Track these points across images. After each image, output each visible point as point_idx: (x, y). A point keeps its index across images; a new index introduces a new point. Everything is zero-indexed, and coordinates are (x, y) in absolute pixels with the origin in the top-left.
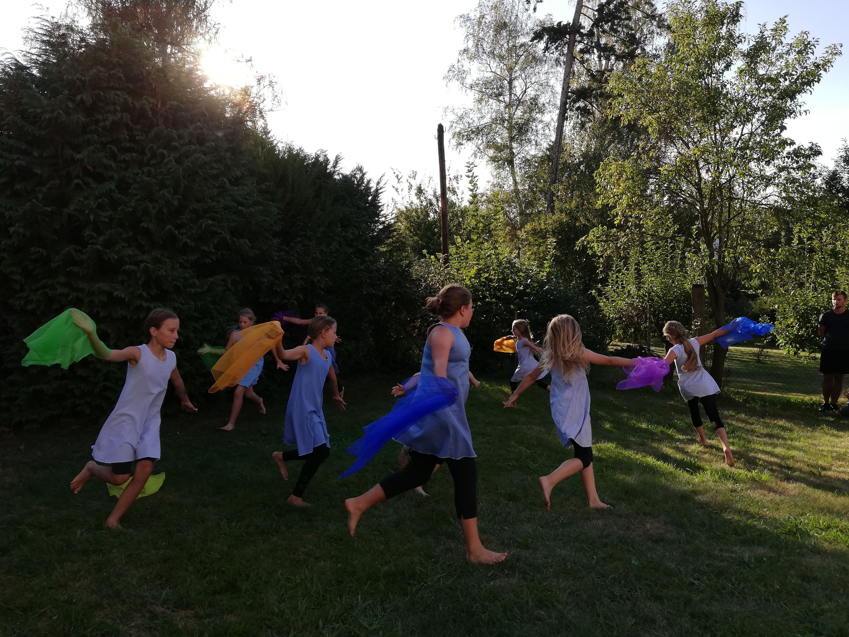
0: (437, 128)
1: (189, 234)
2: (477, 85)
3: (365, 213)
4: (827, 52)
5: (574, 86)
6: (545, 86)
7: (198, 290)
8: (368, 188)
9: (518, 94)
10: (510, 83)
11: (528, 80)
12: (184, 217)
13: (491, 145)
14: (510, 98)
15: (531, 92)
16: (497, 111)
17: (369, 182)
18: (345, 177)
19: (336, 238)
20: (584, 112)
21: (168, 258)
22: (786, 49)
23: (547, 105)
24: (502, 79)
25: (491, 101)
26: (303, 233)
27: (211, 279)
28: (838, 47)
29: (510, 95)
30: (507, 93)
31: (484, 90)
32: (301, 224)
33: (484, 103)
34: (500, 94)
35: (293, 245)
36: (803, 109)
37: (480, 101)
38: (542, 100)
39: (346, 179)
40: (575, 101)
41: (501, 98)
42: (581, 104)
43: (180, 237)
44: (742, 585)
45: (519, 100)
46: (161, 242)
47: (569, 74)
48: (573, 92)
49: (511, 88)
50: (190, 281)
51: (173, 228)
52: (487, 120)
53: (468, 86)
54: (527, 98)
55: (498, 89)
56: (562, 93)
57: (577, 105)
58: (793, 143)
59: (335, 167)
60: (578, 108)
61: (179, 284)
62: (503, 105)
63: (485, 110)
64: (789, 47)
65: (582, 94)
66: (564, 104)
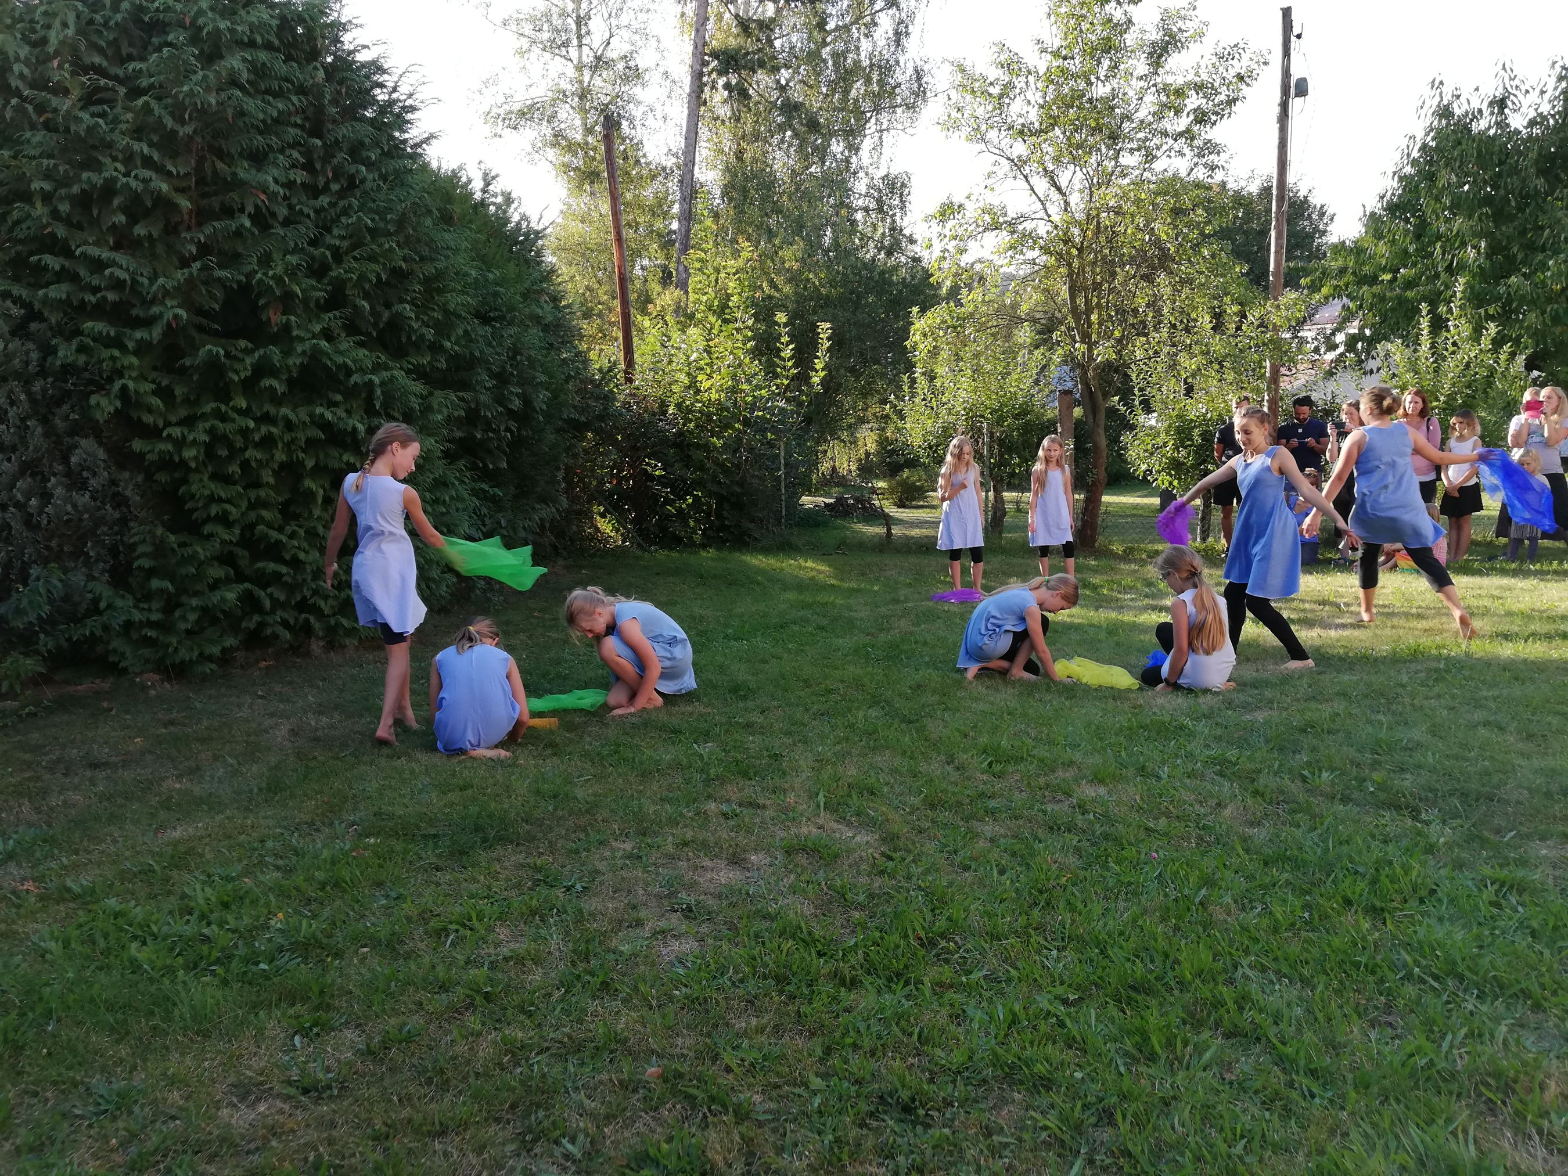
2: (516, 21)
5: (715, 43)
9: (595, 46)
10: (579, 22)
11: (613, 21)
14: (581, 52)
20: (738, 91)
24: (561, 14)
25: (547, 56)
29: (580, 46)
30: (575, 42)
31: (529, 32)
33: (531, 58)
34: (566, 44)
37: (526, 53)
40: (720, 71)
41: (564, 51)
42: (730, 78)
45: (598, 58)
47: (704, 20)
49: (580, 36)
52: (540, 90)
53: (498, 22)
54: (614, 56)
56: (693, 54)
57: (724, 80)
60: (727, 85)
65: (730, 59)
66: (698, 77)
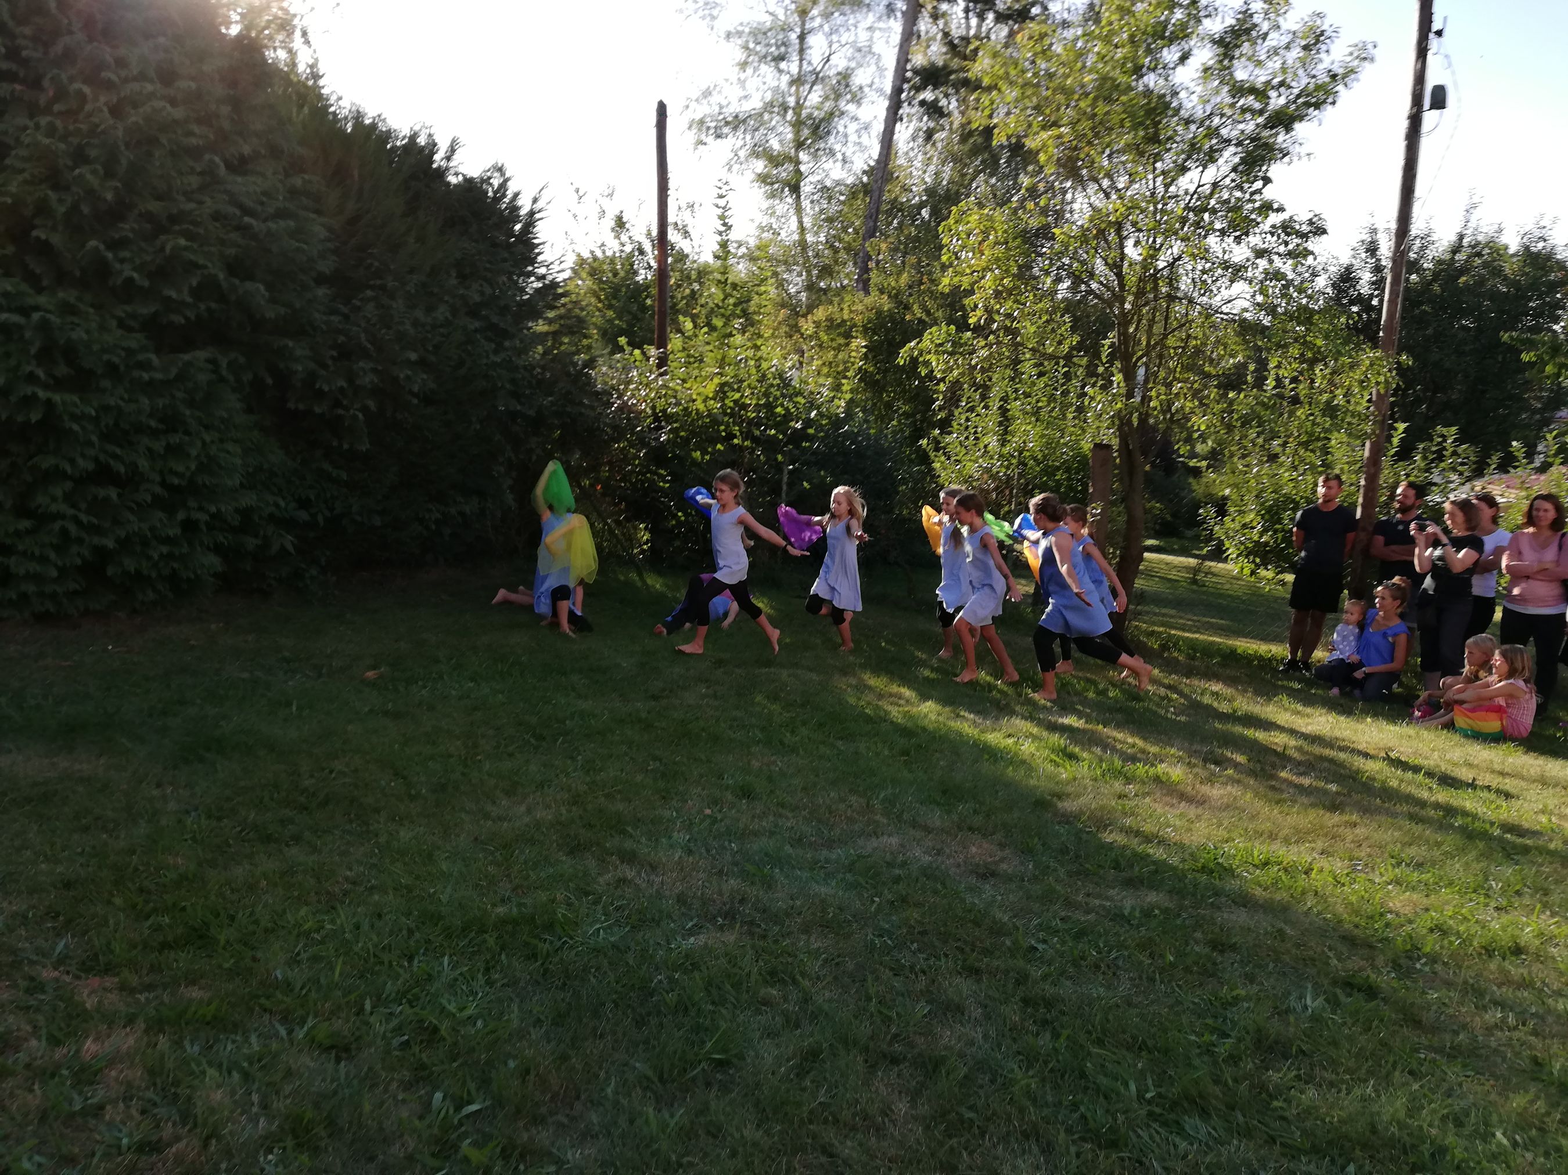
0: (655, 106)
1: (138, 261)
2: (740, 34)
3: (506, 255)
4: (1351, 54)
5: (918, 60)
6: (864, 52)
7: (158, 376)
8: (514, 209)
10: (802, 37)
11: (835, 38)
12: (127, 226)
13: (760, 151)
14: (801, 66)
15: (839, 63)
16: (776, 90)
17: (516, 195)
18: (469, 181)
19: (446, 298)
20: (933, 110)
21: (92, 306)
22: (1285, 39)
23: (866, 90)
24: (786, 28)
25: (764, 68)
26: (378, 282)
27: (187, 357)
28: (1370, 46)
31: (751, 45)
32: (376, 264)
33: (749, 71)
34: (782, 58)
35: (358, 303)
36: (1303, 150)
37: (743, 65)
38: (860, 78)
39: (472, 187)
40: (918, 89)
41: (783, 65)
42: (928, 95)
43: (118, 266)
44: (1114, 954)
46: (78, 273)
47: (909, 36)
48: (916, 72)
49: (802, 51)
50: (141, 357)
51: (102, 247)
52: (755, 104)
54: (832, 72)
55: (778, 47)
56: (896, 71)
57: (921, 97)
58: (1281, 209)
59: (448, 159)
60: (923, 103)
61: (116, 360)
62: (785, 79)
63: (752, 84)
64: (1290, 36)
65: (932, 76)
66: (897, 91)
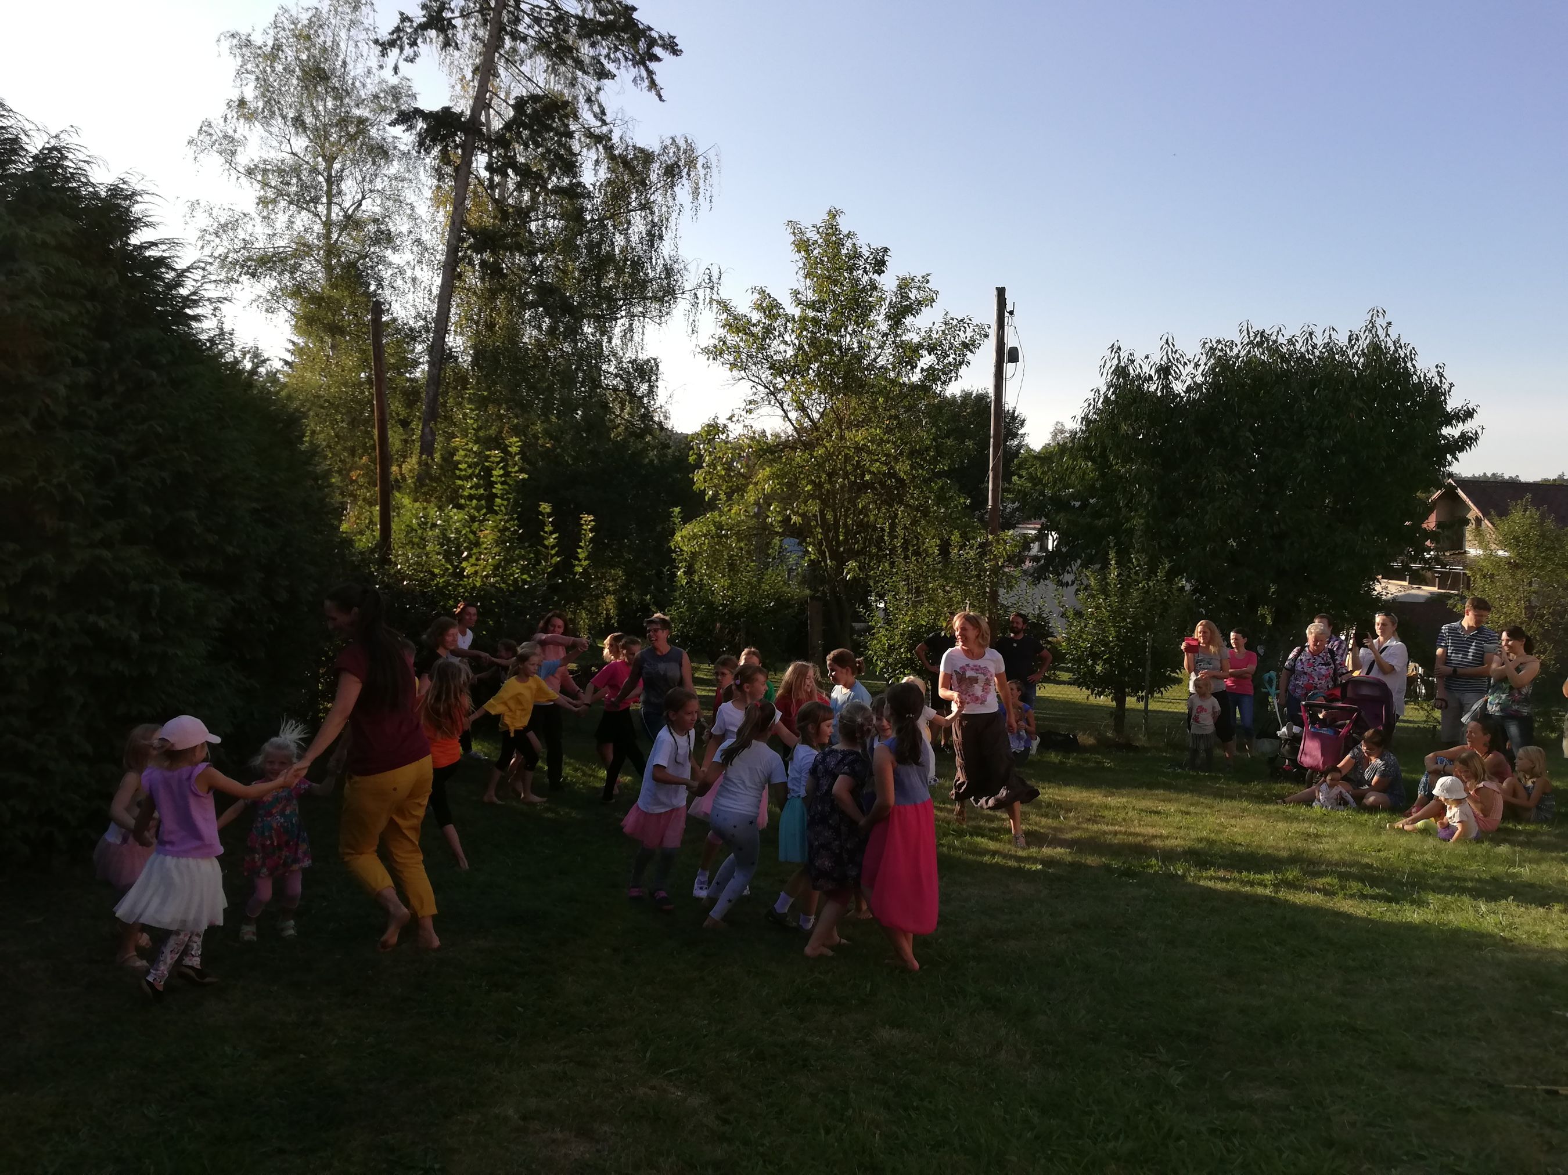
2: (262, 171)
6: (395, 200)
9: (346, 205)
10: (330, 182)
11: (366, 186)
20: (493, 271)
29: (330, 203)
30: (324, 200)
34: (316, 200)
37: (263, 201)
40: (475, 249)
42: (487, 257)
45: (348, 217)
48: (472, 232)
49: (331, 193)
53: (242, 170)
54: (365, 217)
57: (481, 258)
66: (453, 249)
